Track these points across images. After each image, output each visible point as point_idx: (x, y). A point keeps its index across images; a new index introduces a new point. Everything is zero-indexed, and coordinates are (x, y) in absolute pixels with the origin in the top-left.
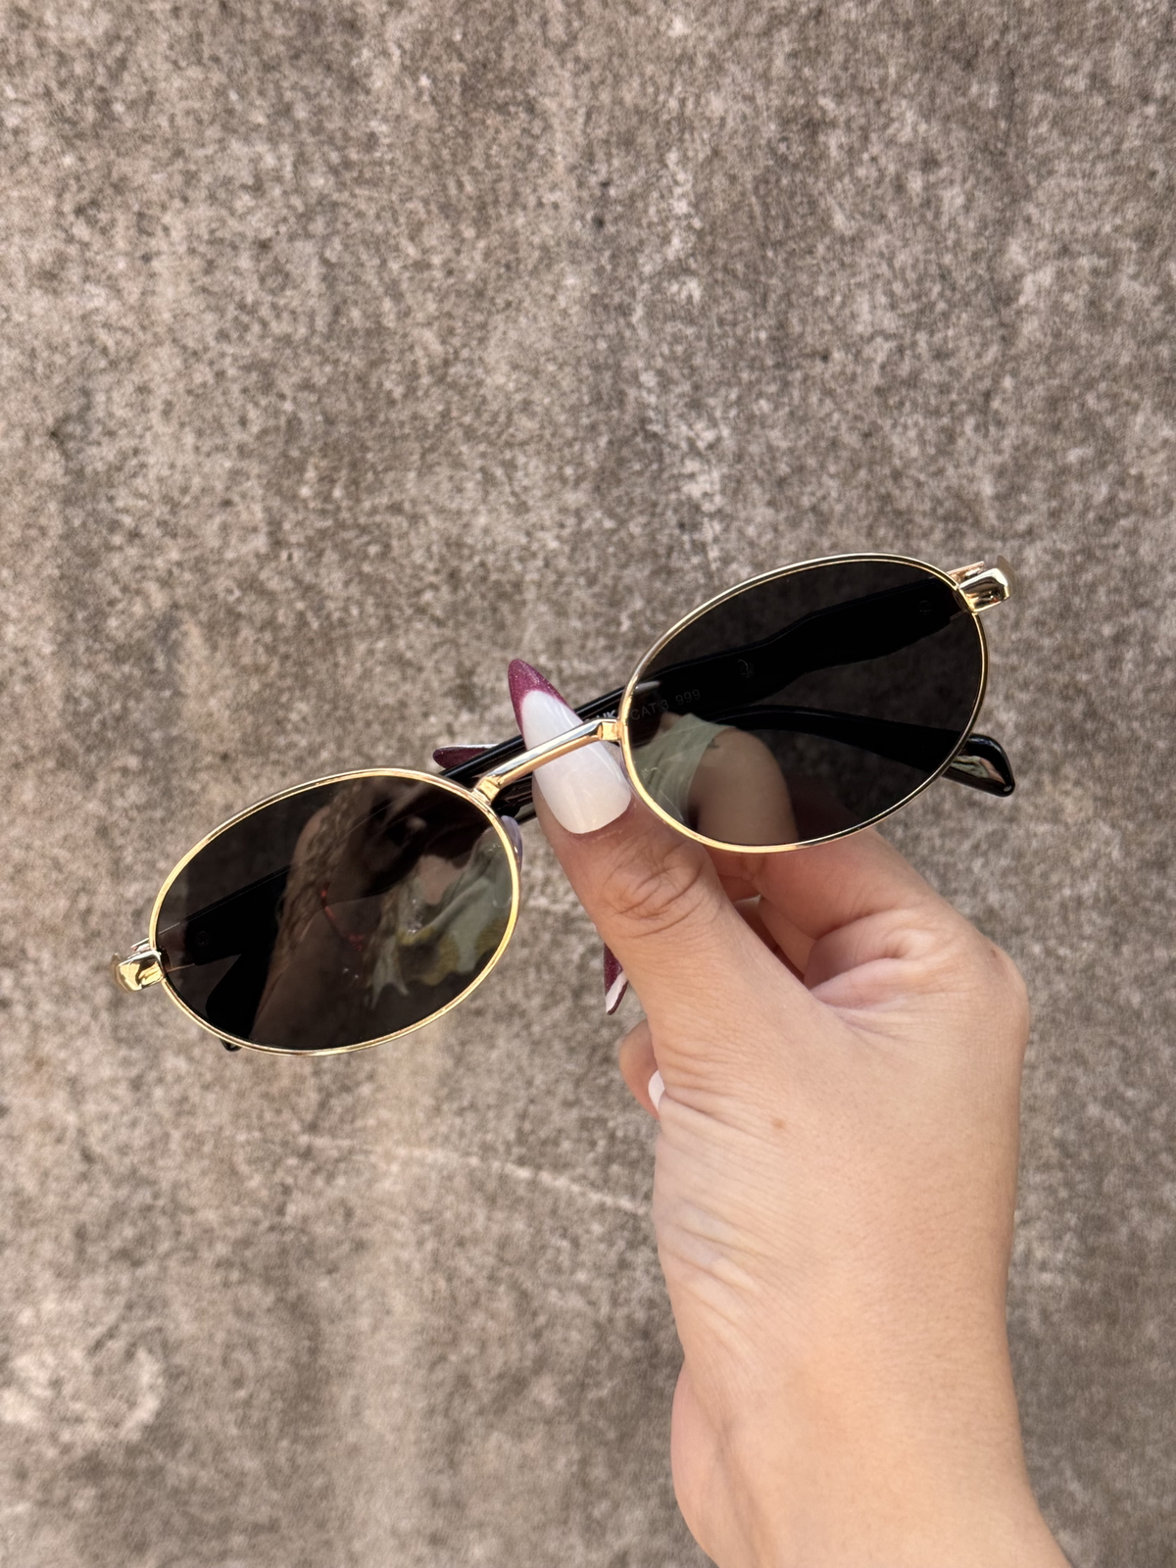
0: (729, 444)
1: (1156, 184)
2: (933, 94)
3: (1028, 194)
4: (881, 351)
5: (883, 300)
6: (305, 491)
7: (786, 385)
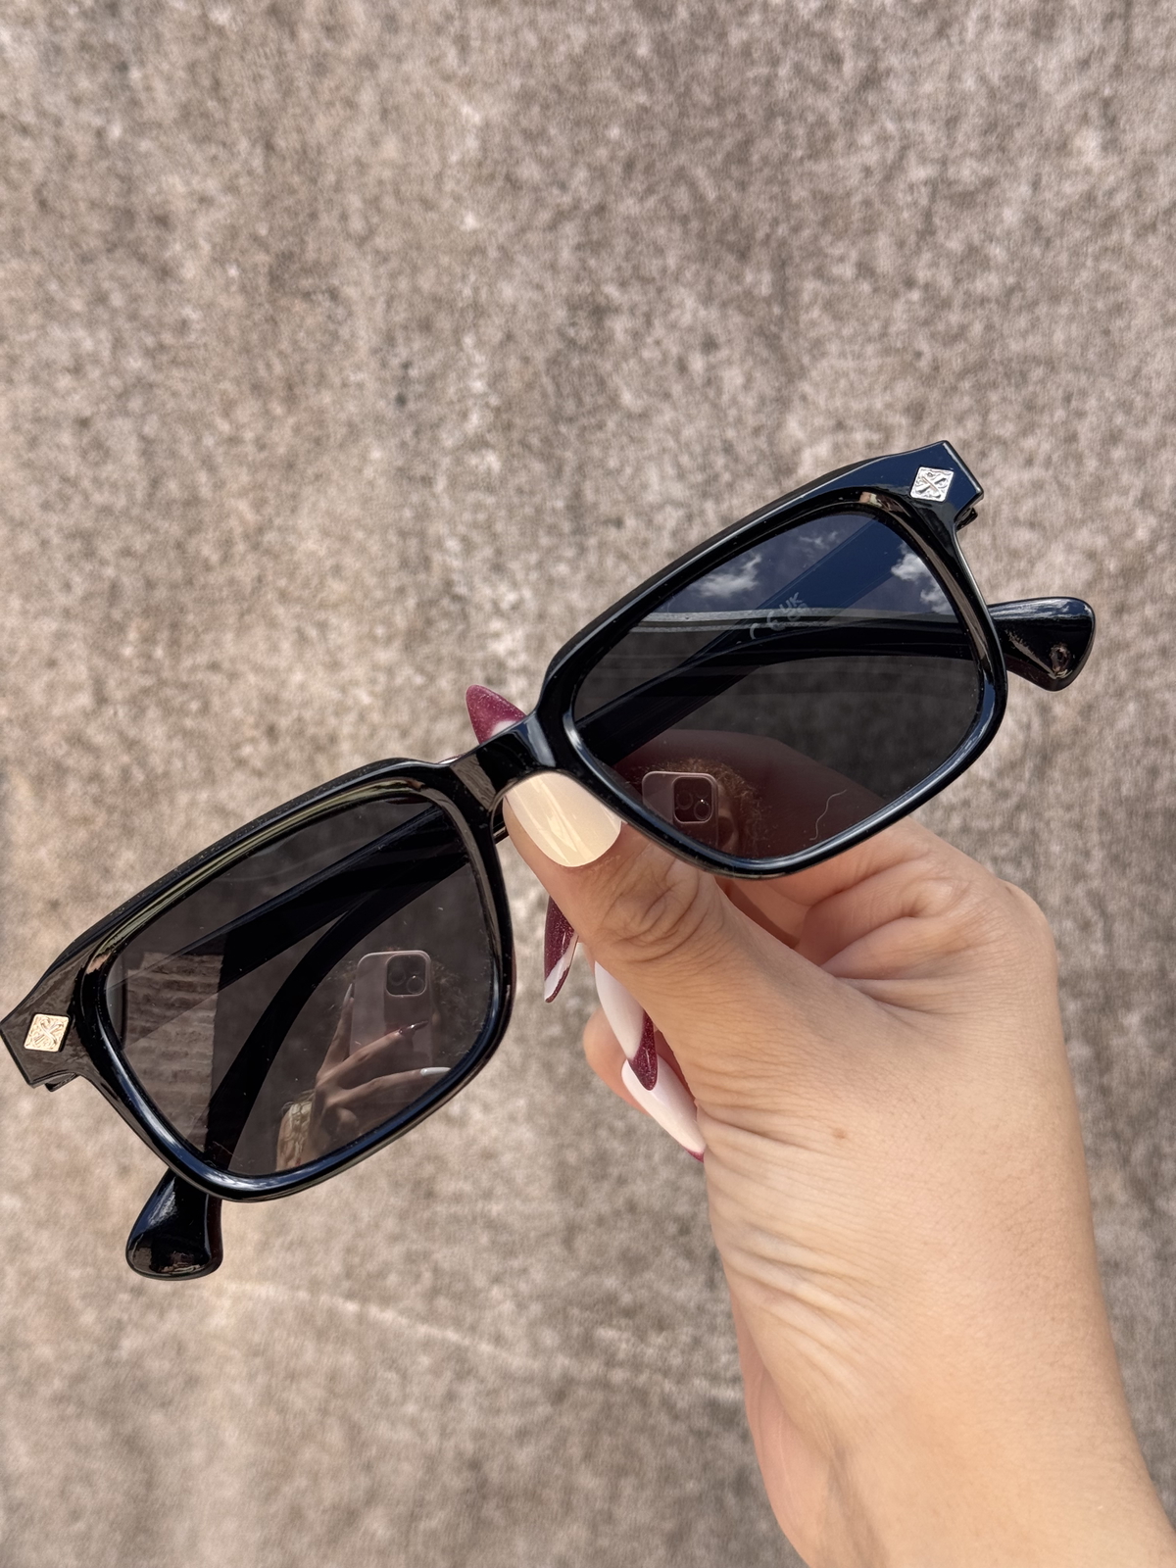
0: (531, 604)
1: (924, 364)
2: (710, 282)
3: (803, 373)
4: (671, 518)
5: (670, 471)
6: (128, 651)
7: (582, 550)
